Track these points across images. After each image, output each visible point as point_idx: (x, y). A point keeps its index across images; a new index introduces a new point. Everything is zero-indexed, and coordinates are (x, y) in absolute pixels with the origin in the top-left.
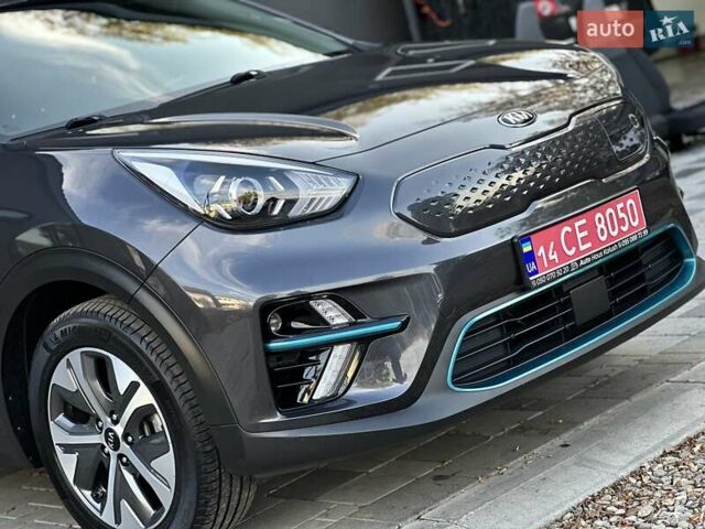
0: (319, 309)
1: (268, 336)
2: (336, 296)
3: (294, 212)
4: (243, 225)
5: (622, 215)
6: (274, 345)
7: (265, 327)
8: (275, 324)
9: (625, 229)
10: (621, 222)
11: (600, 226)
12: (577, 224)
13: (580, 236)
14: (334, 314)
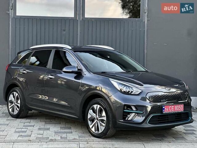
0: (132, 107)
1: (124, 109)
2: (135, 106)
3: (132, 93)
4: (125, 93)
5: (180, 107)
6: (125, 110)
7: (124, 108)
8: (126, 108)
9: (180, 109)
10: (179, 108)
11: (176, 108)
12: (172, 107)
13: (172, 108)
14: (134, 109)
